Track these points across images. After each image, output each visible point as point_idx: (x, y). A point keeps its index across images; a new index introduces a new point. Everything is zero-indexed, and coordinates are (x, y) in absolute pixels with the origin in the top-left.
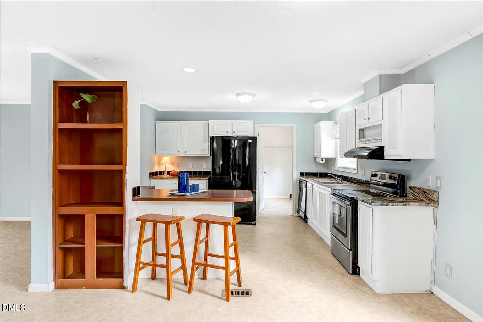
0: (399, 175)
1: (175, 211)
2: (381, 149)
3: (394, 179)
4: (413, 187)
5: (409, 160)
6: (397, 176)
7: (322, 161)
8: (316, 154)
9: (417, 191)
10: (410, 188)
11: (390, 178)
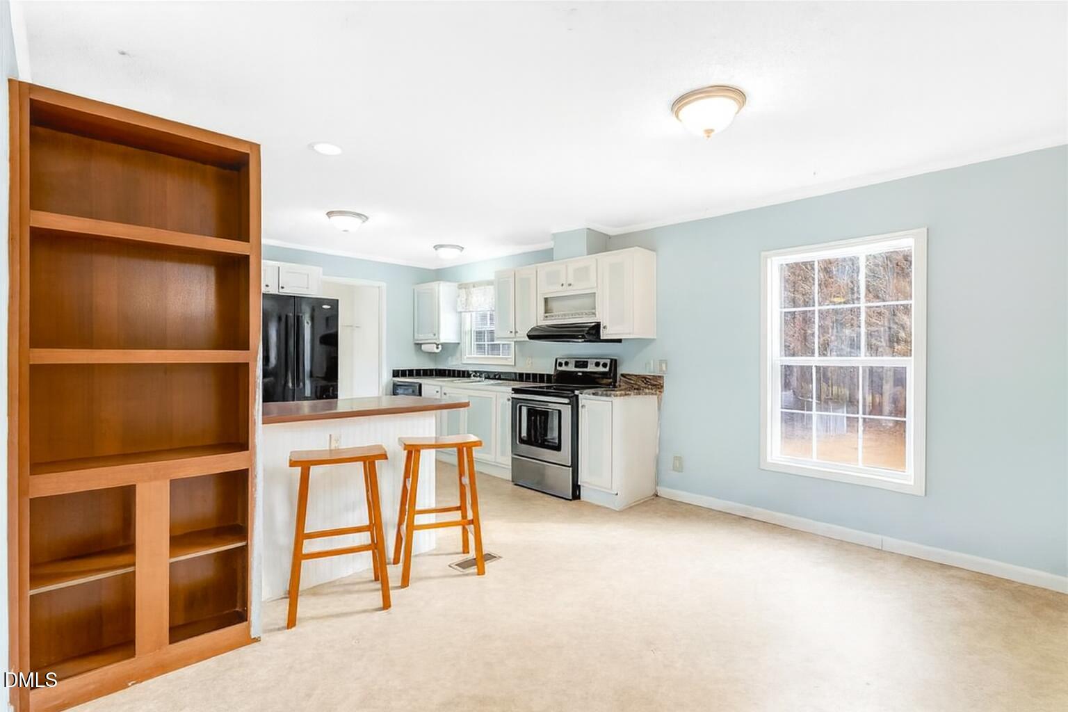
0: (612, 360)
1: (337, 441)
2: (597, 327)
3: (605, 365)
4: (629, 375)
5: (619, 341)
6: (608, 362)
7: (437, 348)
8: (421, 337)
9: (634, 378)
10: (622, 375)
11: (597, 364)
